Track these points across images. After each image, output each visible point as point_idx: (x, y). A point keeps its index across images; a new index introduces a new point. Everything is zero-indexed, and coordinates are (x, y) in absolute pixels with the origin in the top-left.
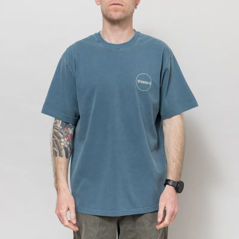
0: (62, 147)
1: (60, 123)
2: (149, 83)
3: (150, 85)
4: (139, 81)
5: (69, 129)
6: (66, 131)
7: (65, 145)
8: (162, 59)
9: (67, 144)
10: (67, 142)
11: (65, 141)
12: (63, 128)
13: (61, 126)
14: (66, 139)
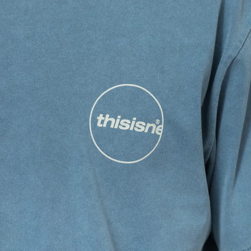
2: (151, 128)
4: (103, 120)
8: (216, 20)
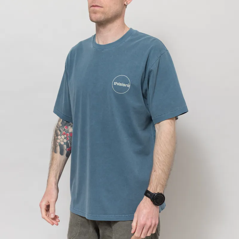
0: (58, 144)
1: (61, 121)
2: (127, 86)
3: (128, 88)
5: (69, 127)
6: (64, 129)
7: (61, 142)
9: (63, 141)
10: (64, 140)
11: (61, 138)
12: (63, 126)
13: (61, 124)
14: (63, 137)
